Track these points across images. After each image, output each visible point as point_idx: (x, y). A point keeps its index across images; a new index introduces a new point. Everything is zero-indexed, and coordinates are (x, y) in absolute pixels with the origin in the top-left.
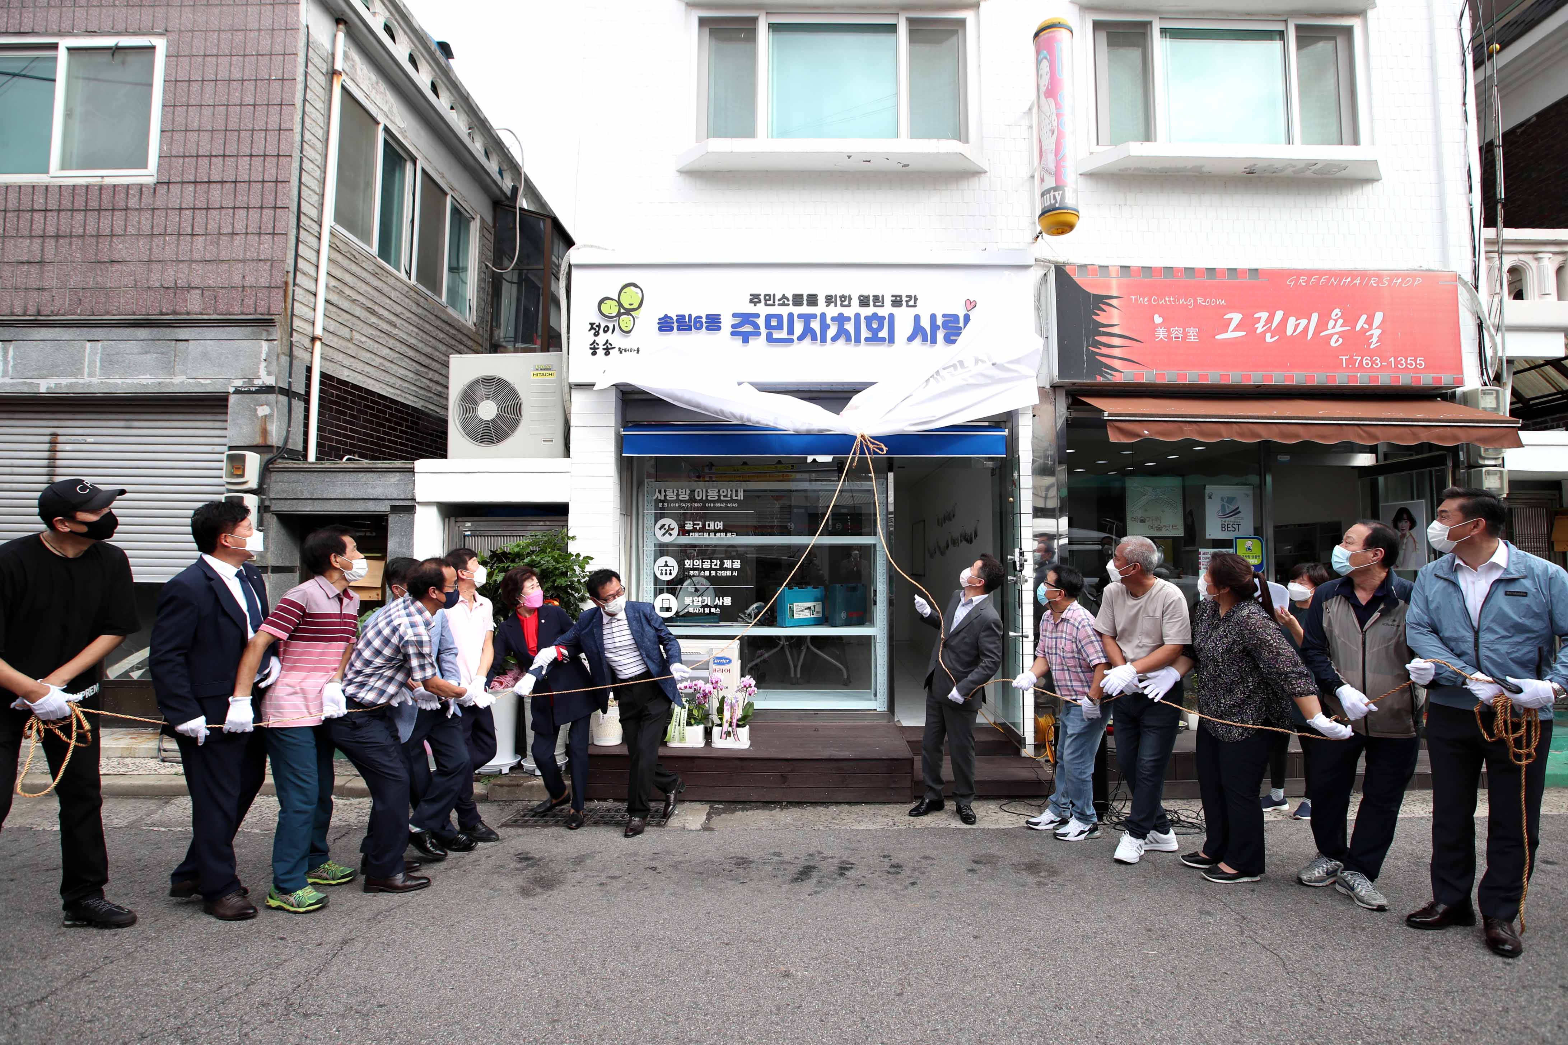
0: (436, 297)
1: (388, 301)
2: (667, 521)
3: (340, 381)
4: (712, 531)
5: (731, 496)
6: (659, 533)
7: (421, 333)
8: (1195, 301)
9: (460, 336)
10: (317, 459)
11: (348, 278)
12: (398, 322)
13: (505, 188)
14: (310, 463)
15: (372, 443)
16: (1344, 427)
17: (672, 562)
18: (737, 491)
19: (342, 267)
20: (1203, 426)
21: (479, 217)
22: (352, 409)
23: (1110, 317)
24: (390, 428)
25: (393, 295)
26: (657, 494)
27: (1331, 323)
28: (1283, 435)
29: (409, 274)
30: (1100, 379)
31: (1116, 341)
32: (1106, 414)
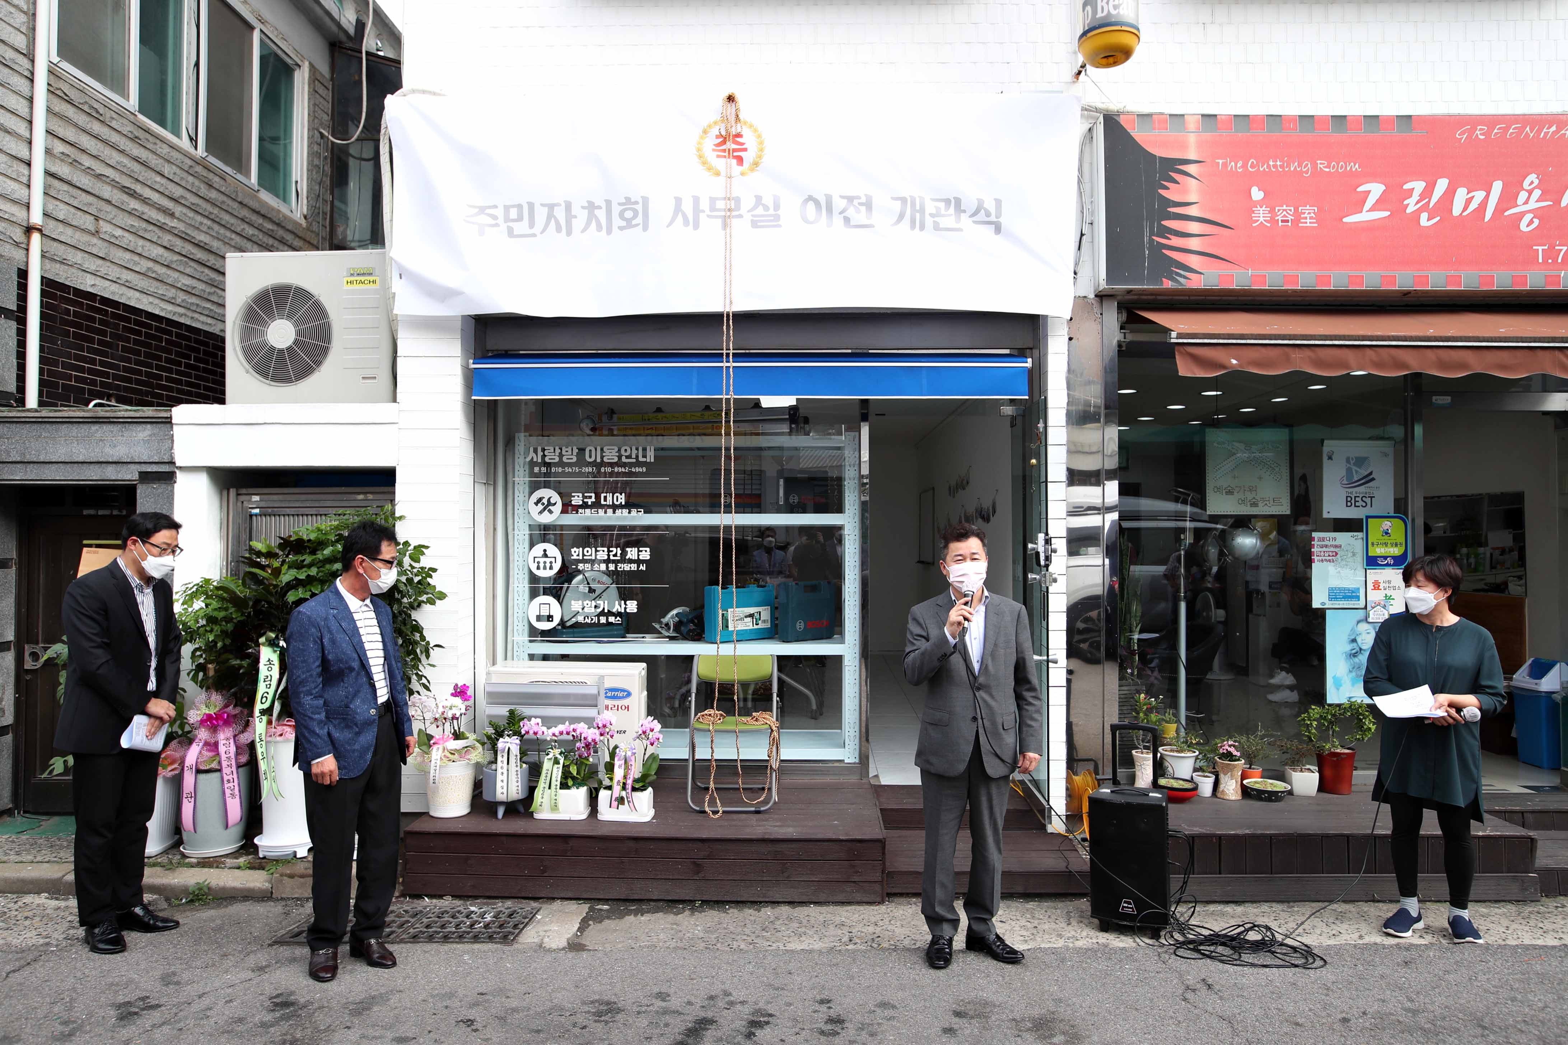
0: (239, 177)
1: (158, 179)
2: (546, 493)
3: (78, 292)
4: (609, 506)
5: (637, 457)
6: (534, 510)
7: (216, 227)
8: (1315, 166)
9: (281, 233)
10: (41, 403)
11: (85, 141)
12: (178, 210)
13: (344, 22)
14: (29, 410)
15: (138, 382)
16: (1540, 353)
17: (553, 551)
18: (644, 450)
19: (76, 126)
20: (1322, 352)
21: (307, 64)
22: (103, 333)
23: (1185, 191)
24: (168, 361)
25: (167, 170)
26: (532, 454)
27: (1523, 196)
28: (1443, 365)
29: (194, 140)
30: (1168, 284)
31: (1194, 227)
32: (1174, 334)
